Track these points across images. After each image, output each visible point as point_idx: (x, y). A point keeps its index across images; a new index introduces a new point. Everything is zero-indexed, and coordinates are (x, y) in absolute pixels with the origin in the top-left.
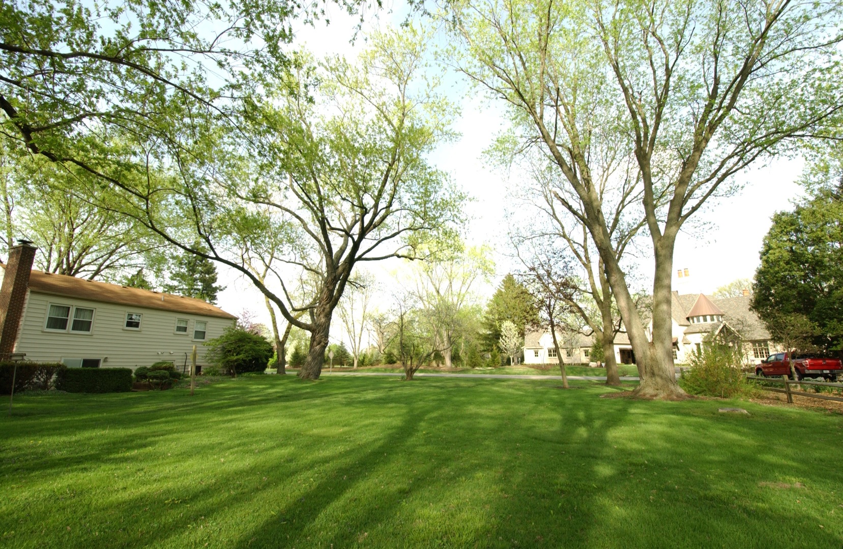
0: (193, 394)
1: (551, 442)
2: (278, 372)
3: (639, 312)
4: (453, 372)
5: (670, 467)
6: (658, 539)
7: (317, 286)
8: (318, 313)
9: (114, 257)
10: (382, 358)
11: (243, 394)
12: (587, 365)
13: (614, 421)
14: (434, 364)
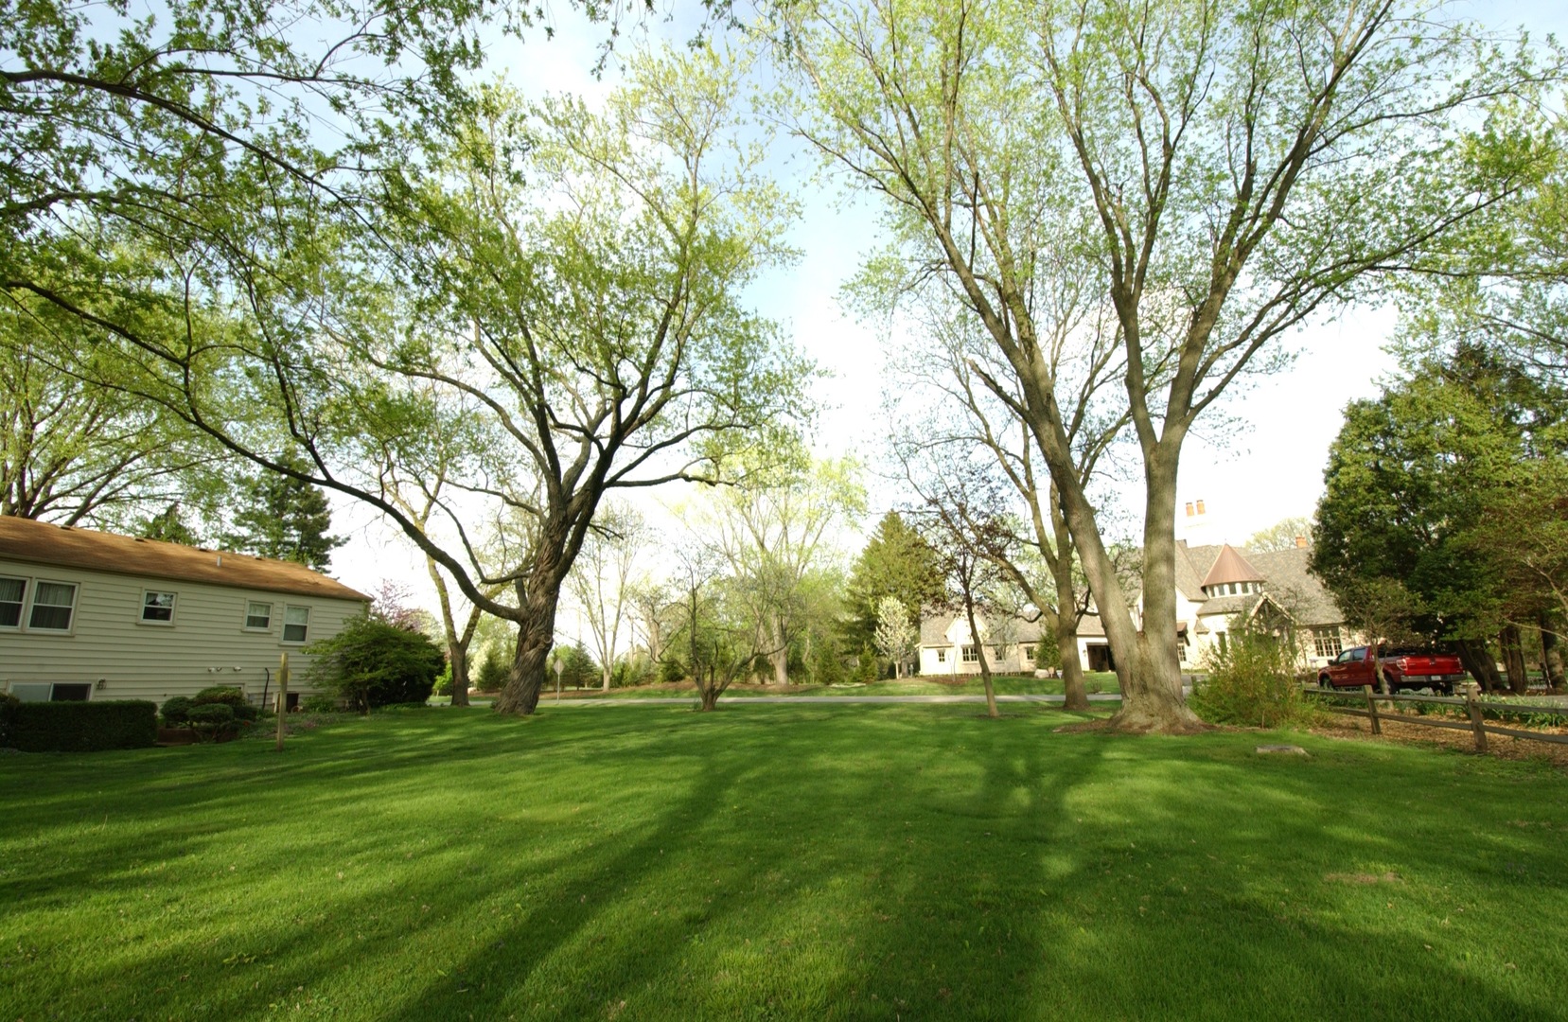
0: (281, 749)
1: (967, 815)
2: (454, 702)
3: (1121, 577)
4: (790, 694)
5: (1174, 853)
6: (1154, 983)
7: (530, 536)
8: (533, 586)
9: (118, 481)
10: (658, 669)
11: (382, 746)
12: (1031, 674)
13: (1078, 773)
14: (755, 679)
